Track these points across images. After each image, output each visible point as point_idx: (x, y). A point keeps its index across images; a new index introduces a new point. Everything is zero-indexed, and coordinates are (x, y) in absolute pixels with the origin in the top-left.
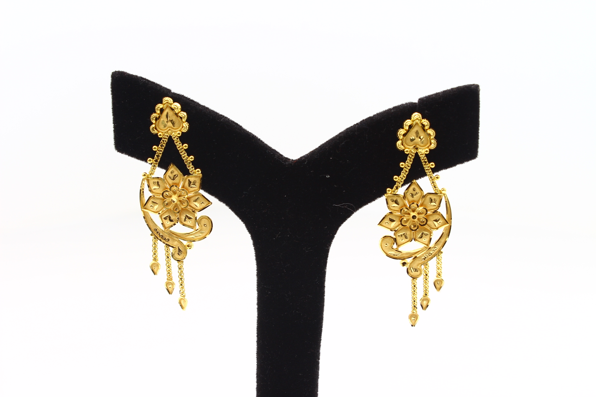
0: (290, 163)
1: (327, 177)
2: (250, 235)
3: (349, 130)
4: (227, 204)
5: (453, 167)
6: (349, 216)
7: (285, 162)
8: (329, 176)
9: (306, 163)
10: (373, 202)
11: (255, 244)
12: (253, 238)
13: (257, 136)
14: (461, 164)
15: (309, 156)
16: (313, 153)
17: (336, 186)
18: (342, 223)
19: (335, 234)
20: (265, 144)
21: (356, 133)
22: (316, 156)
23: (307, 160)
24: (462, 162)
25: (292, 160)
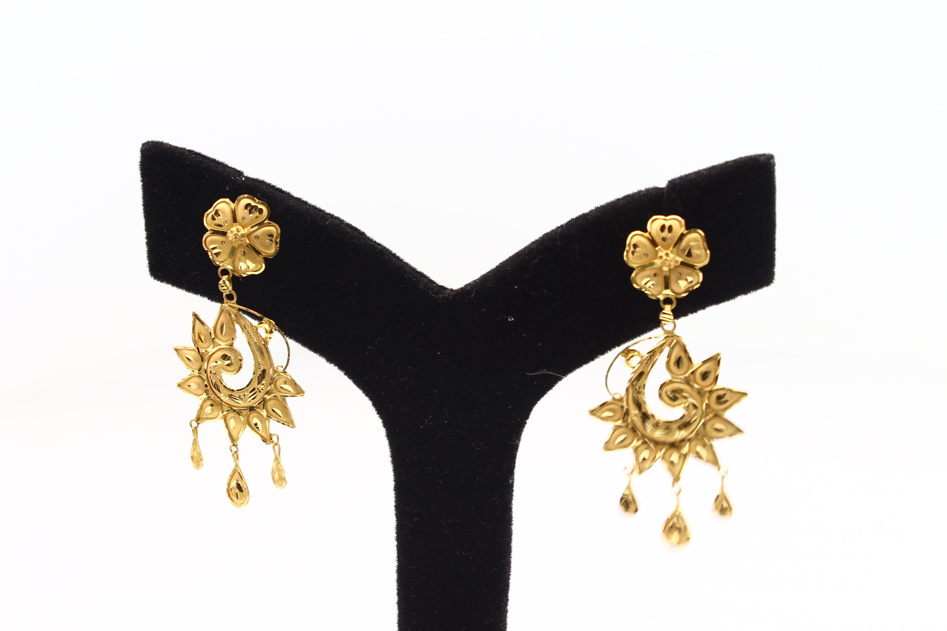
0: (446, 297)
1: (510, 320)
2: (380, 421)
3: (546, 238)
4: (341, 367)
5: (731, 301)
6: (550, 386)
7: (437, 294)
8: (513, 319)
9: (472, 296)
10: (592, 363)
11: (390, 436)
12: (386, 424)
13: (391, 250)
14: (744, 295)
15: (478, 284)
16: (485, 278)
17: (525, 335)
18: (538, 399)
19: (527, 418)
20: (405, 262)
21: (559, 243)
22: (490, 284)
23: (474, 290)
24: (745, 291)
25: (452, 290)
